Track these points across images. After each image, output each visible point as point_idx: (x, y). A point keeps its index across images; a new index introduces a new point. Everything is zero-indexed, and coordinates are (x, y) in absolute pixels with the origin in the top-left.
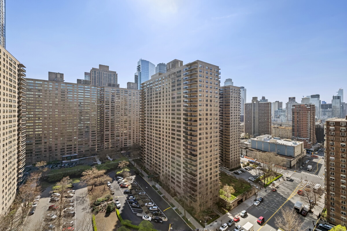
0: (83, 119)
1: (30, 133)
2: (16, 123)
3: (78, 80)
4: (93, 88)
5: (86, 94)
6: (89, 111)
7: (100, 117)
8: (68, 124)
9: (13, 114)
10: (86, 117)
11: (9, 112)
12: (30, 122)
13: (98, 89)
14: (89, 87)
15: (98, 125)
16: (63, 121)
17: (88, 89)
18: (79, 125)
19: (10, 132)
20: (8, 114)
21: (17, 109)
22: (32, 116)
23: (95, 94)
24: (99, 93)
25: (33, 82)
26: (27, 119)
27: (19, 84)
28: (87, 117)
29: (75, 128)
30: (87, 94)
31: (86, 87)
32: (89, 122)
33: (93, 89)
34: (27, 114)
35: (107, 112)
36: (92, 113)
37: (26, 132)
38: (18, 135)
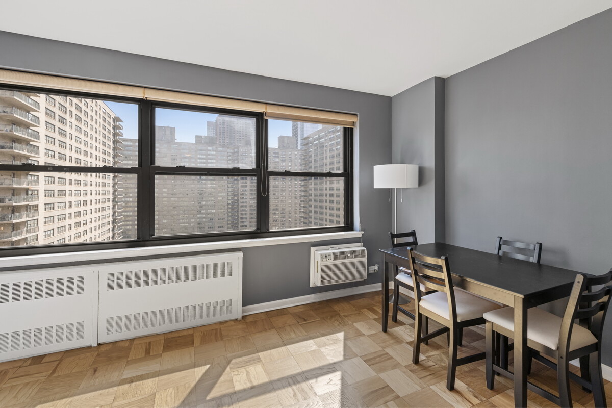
0: (205, 205)
1: (128, 227)
2: (111, 212)
3: (197, 137)
4: (221, 149)
5: (209, 161)
6: (213, 190)
7: (232, 202)
8: (182, 214)
9: (106, 197)
10: (209, 201)
11: (103, 194)
12: (128, 209)
13: (229, 150)
14: (214, 148)
15: (228, 216)
16: (174, 208)
17: (212, 153)
18: (198, 216)
19: (104, 225)
20: (101, 197)
21: (111, 189)
22: (131, 199)
23: (224, 160)
24: (230, 158)
25: (131, 144)
26: (124, 204)
27: (114, 149)
28: (212, 201)
29: (192, 220)
30: (211, 161)
31: (209, 148)
32: (214, 211)
33: (220, 151)
34: (124, 197)
35: (243, 192)
36: (219, 194)
37: (123, 225)
38: (113, 230)
